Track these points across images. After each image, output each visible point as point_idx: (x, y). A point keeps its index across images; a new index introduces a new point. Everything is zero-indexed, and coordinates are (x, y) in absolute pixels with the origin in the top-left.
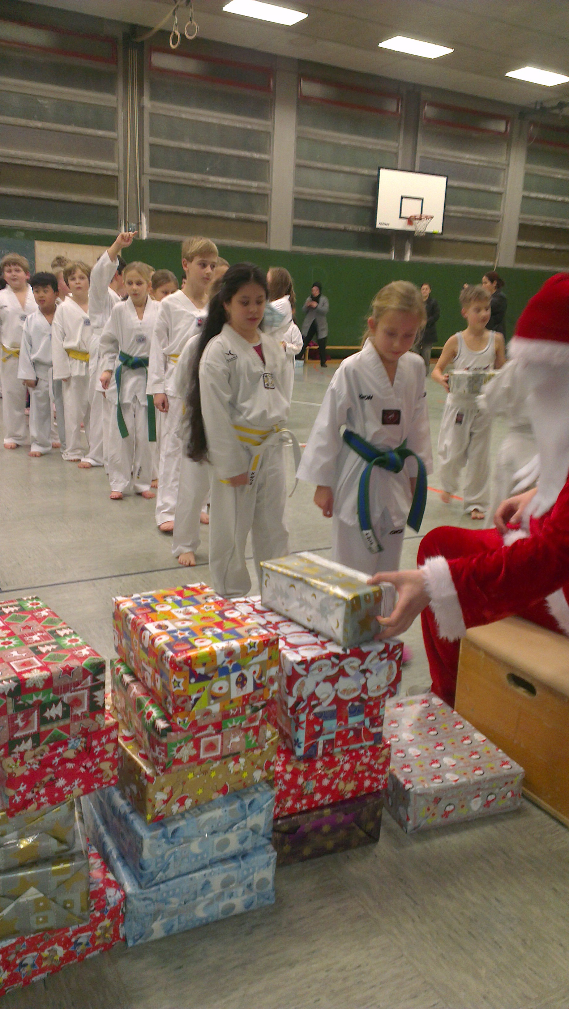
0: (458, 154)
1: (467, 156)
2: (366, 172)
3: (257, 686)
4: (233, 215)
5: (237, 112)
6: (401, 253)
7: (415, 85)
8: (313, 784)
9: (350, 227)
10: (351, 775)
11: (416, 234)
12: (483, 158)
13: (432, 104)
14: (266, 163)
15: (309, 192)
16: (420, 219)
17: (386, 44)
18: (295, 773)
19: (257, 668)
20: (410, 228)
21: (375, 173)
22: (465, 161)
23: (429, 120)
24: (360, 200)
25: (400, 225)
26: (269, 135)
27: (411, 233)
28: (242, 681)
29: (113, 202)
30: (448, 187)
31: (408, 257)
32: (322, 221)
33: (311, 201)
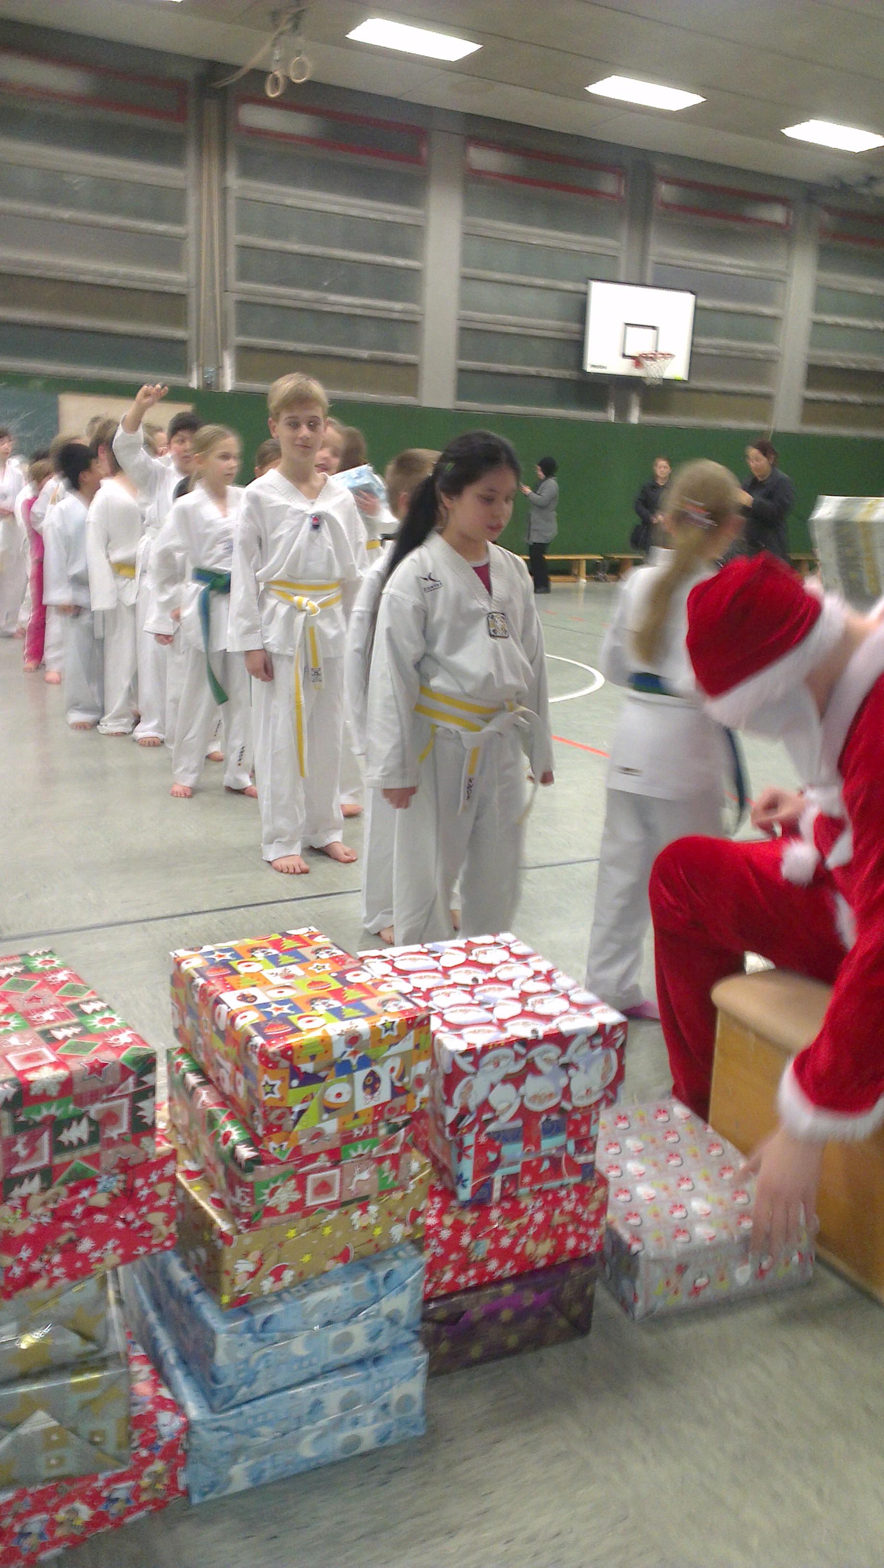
0: (710, 257)
1: (726, 260)
2: (569, 286)
3: (397, 1091)
4: (365, 354)
5: (370, 193)
6: (623, 411)
7: (644, 152)
8: (486, 1245)
9: (546, 372)
10: (546, 1229)
11: (646, 382)
12: (752, 264)
13: (669, 181)
14: (415, 274)
15: (483, 318)
16: (653, 358)
17: (599, 88)
18: (458, 1228)
19: (397, 1063)
20: (637, 372)
21: (582, 287)
23: (667, 205)
24: (562, 330)
25: (622, 368)
26: (419, 230)
27: (639, 380)
28: (372, 1084)
29: (179, 334)
30: (698, 309)
31: (635, 417)
32: (504, 362)
33: (485, 331)
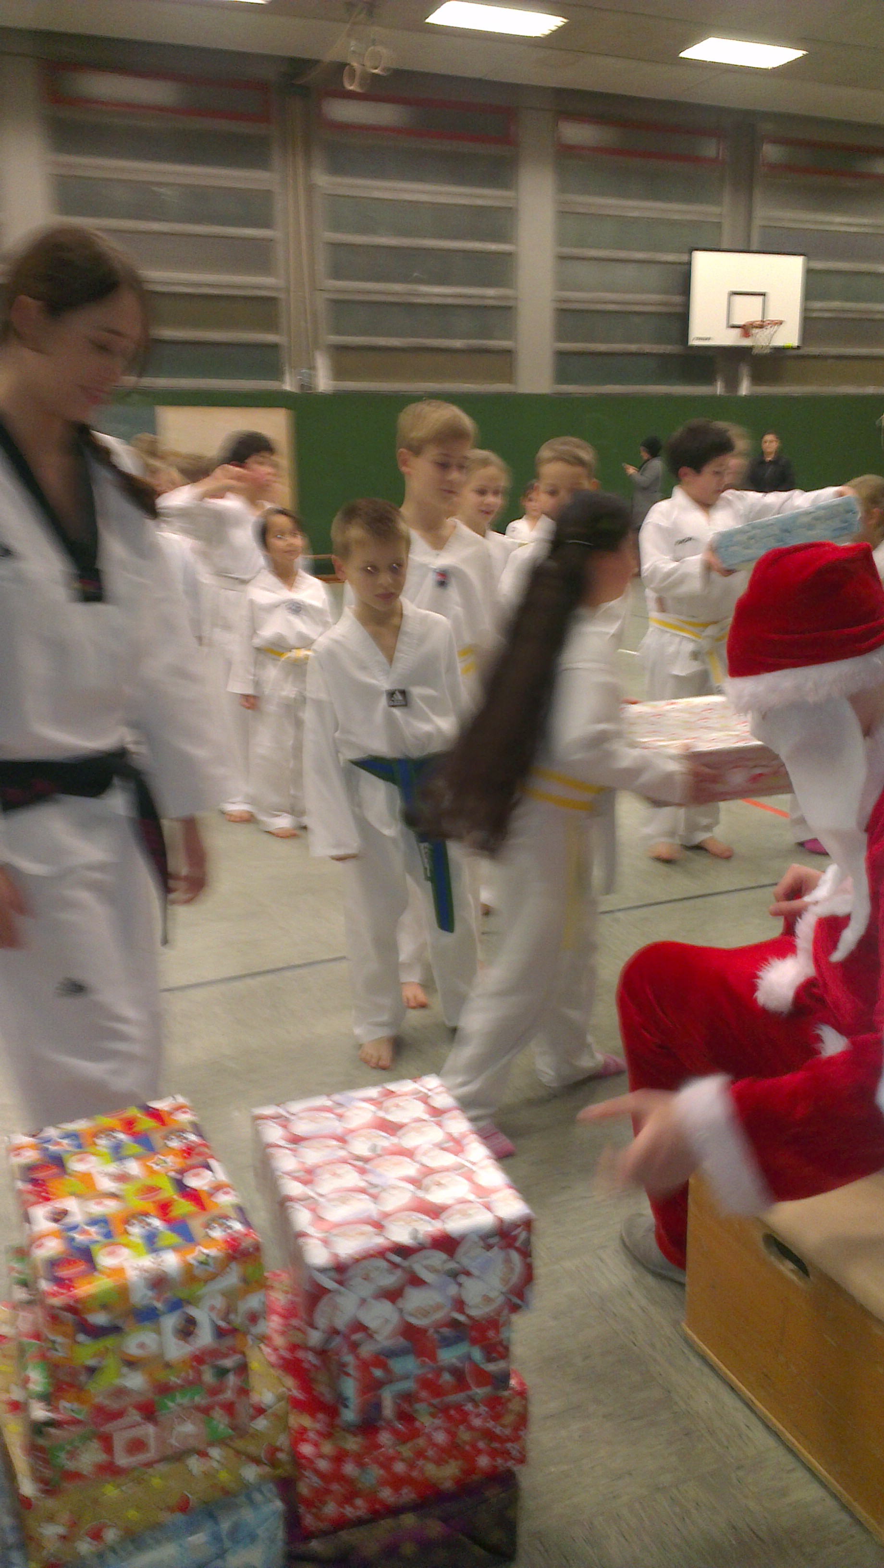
0: (821, 217)
1: (838, 219)
2: (670, 257)
3: (220, 1333)
4: (458, 343)
5: (461, 180)
6: (733, 383)
7: (748, 113)
8: (375, 1473)
9: (647, 348)
10: (452, 1450)
11: (755, 351)
12: (865, 221)
13: (775, 141)
14: (507, 258)
15: (581, 297)
16: (761, 327)
17: (691, 53)
18: (339, 1458)
19: (219, 1302)
20: (746, 342)
21: (684, 258)
22: (832, 228)
23: (773, 167)
24: (665, 304)
25: (729, 338)
26: (510, 213)
27: (749, 349)
28: (187, 1329)
29: (270, 338)
30: (810, 274)
31: (745, 388)
32: (602, 341)
33: (582, 311)
